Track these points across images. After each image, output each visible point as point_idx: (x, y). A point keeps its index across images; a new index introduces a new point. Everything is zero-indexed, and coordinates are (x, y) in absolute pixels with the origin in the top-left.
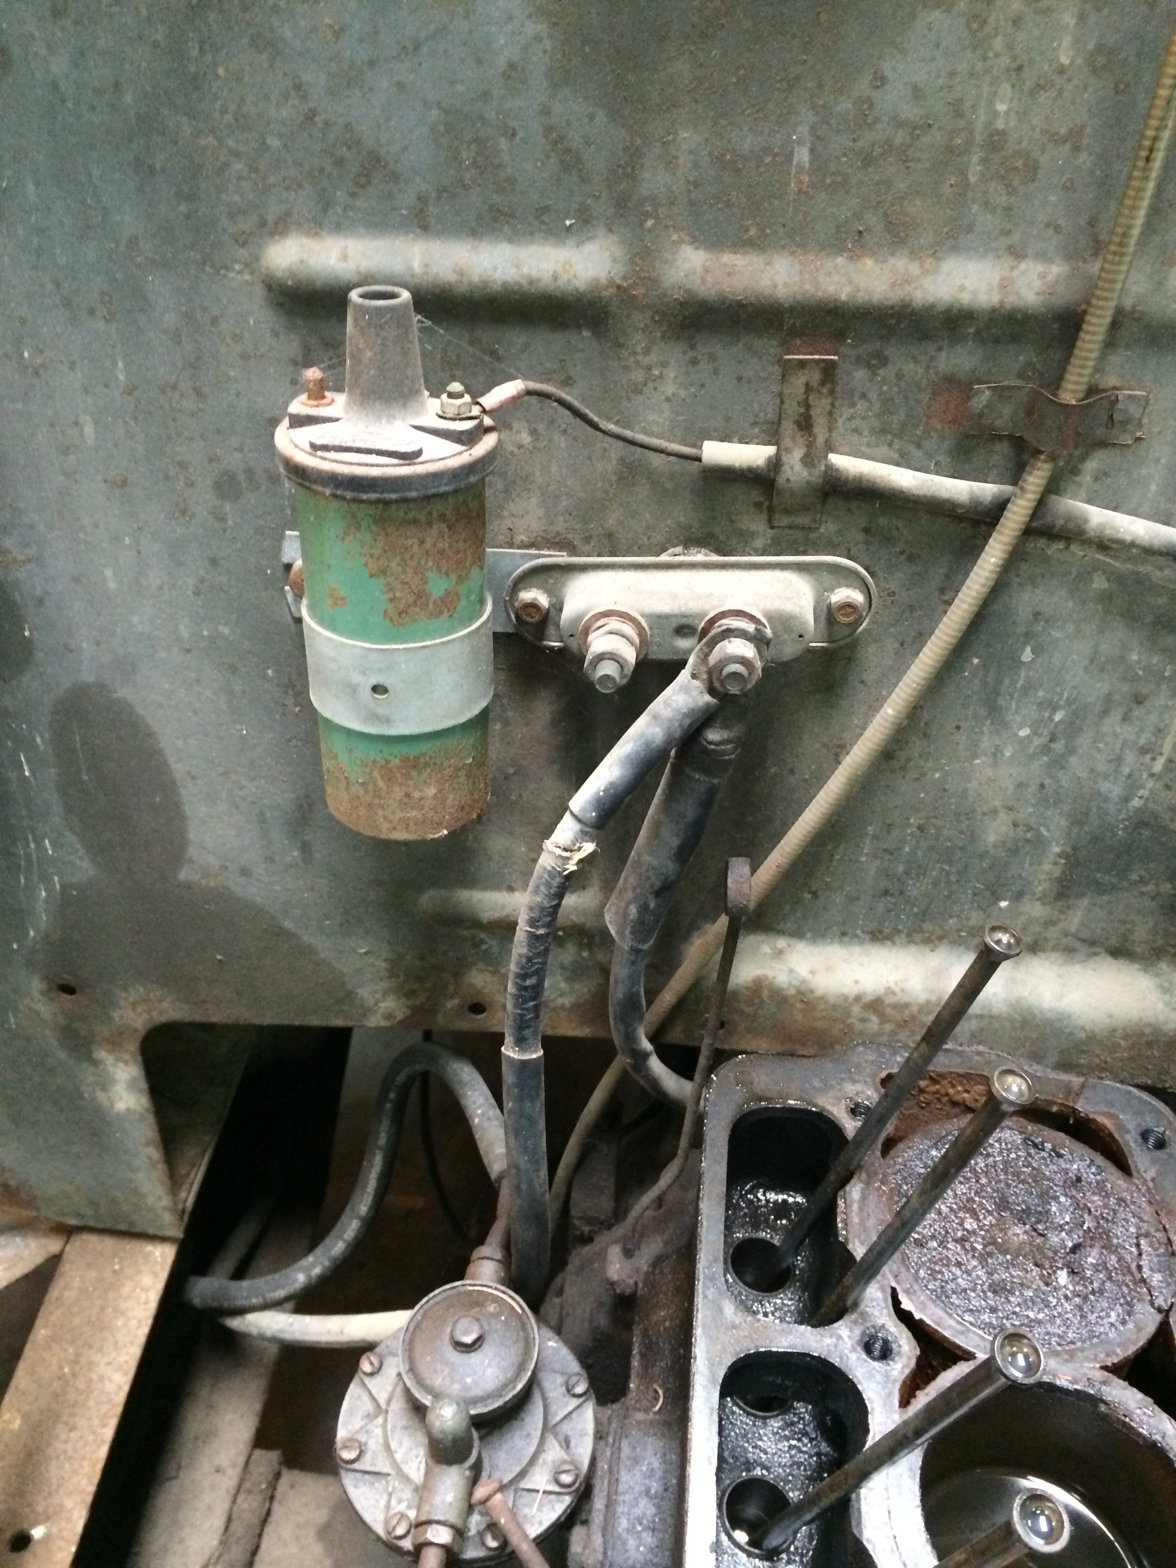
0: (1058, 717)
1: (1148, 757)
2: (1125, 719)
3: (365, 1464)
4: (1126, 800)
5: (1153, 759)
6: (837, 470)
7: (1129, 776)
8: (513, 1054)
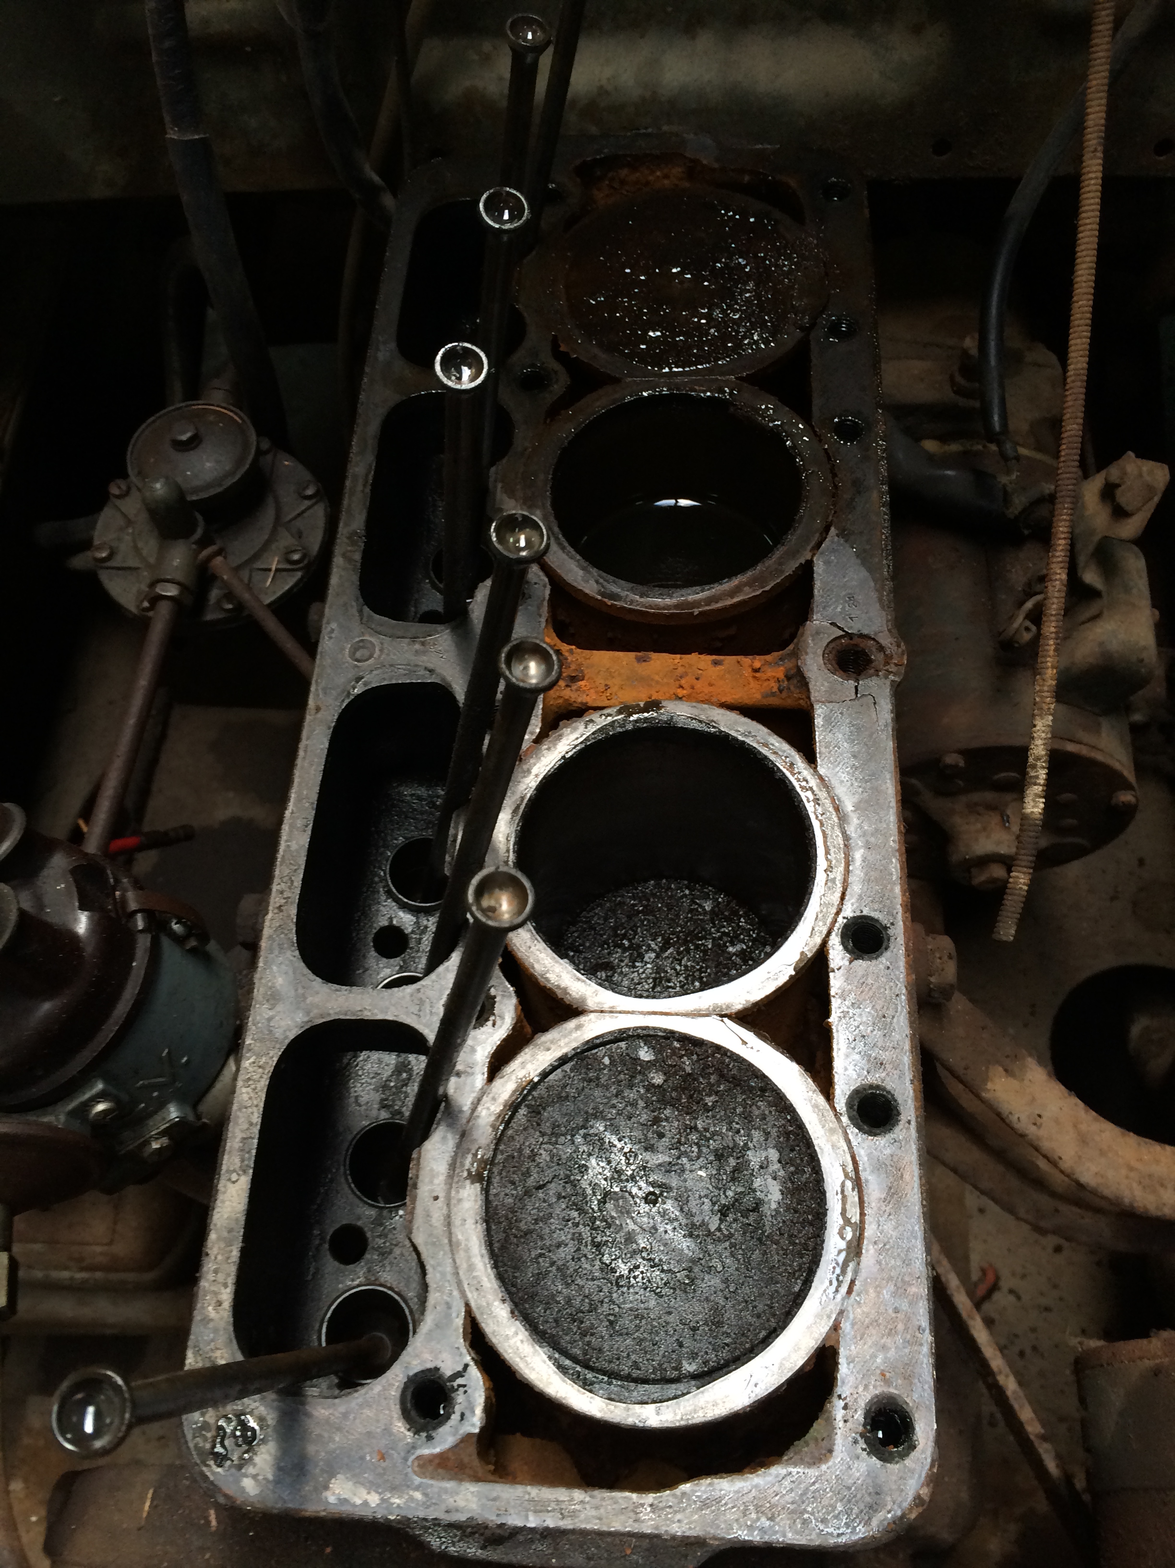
3: (116, 562)
8: (173, 135)
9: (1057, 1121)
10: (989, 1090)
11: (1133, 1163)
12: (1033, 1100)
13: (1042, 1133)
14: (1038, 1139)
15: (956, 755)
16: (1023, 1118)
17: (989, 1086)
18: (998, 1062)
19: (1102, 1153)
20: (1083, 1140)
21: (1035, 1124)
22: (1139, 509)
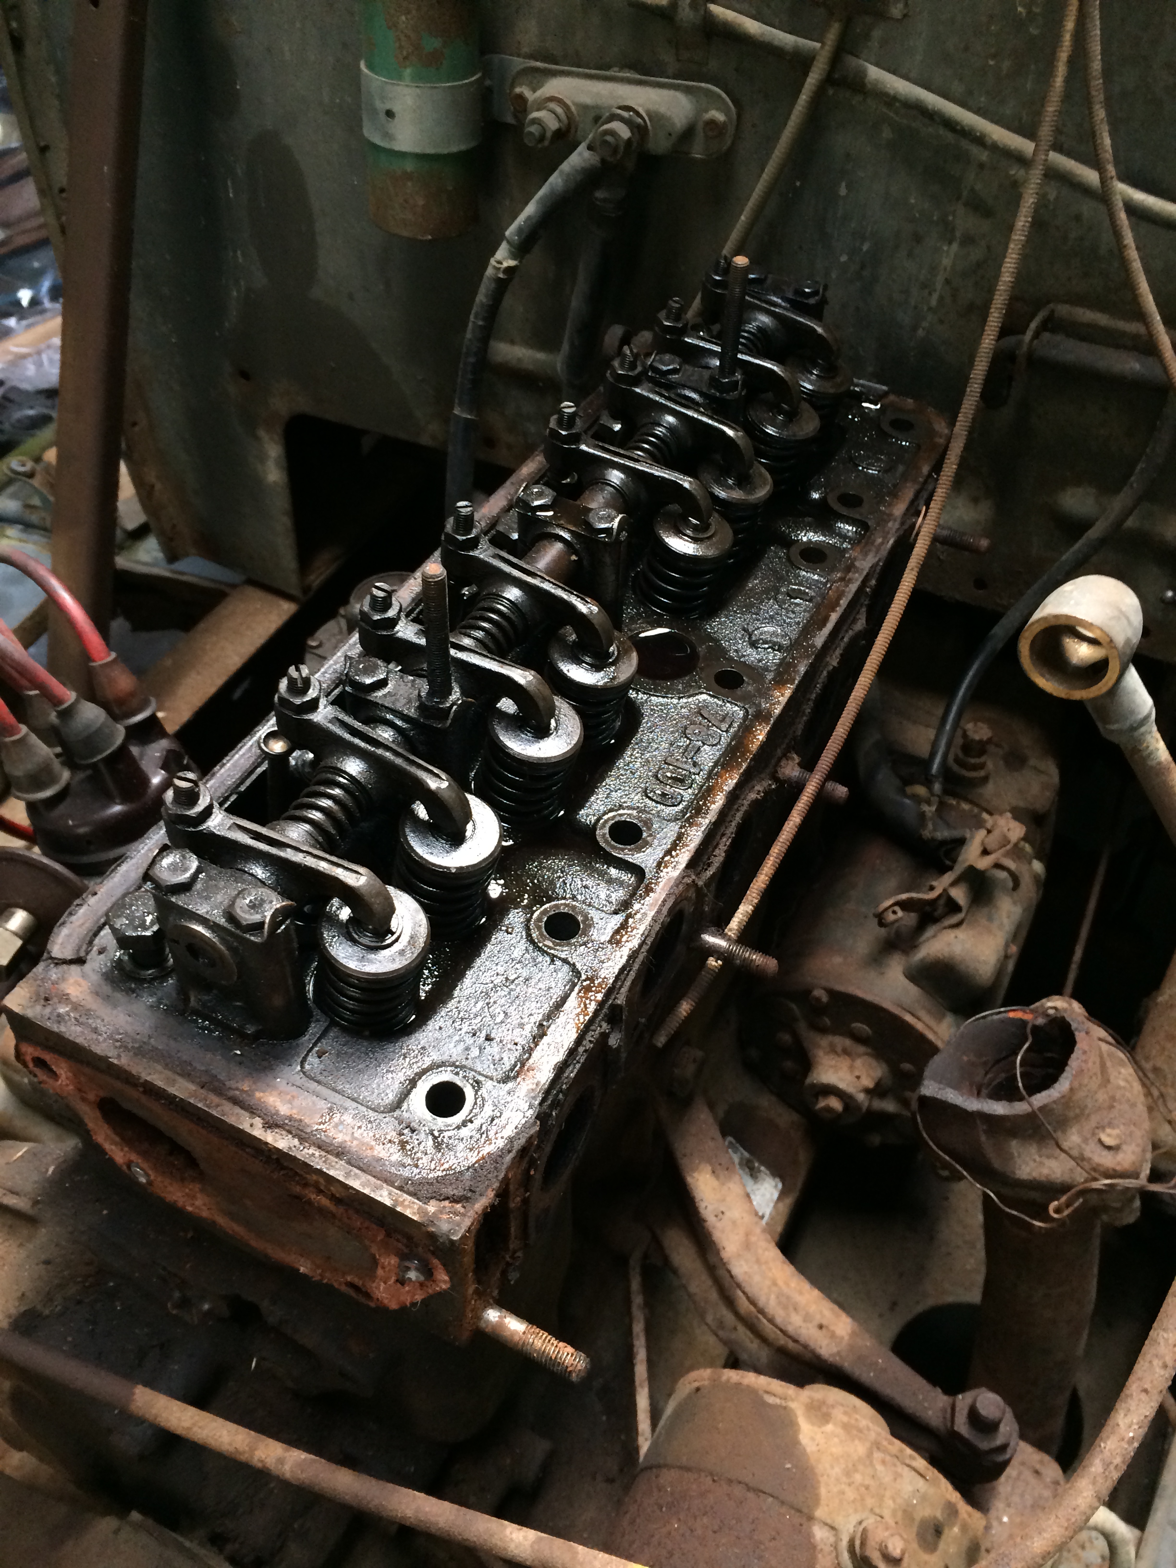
0: (865, 247)
1: (927, 291)
2: (910, 255)
4: (915, 328)
5: (930, 294)
6: (713, 16)
7: (916, 307)
8: (457, 411)
9: (734, 1223)
10: (694, 1177)
11: (780, 1283)
12: (724, 1200)
13: (719, 1225)
14: (714, 1227)
15: (823, 991)
16: (710, 1208)
17: (696, 1175)
18: (711, 1164)
19: (758, 1261)
20: (747, 1245)
21: (716, 1216)
22: (995, 851)
